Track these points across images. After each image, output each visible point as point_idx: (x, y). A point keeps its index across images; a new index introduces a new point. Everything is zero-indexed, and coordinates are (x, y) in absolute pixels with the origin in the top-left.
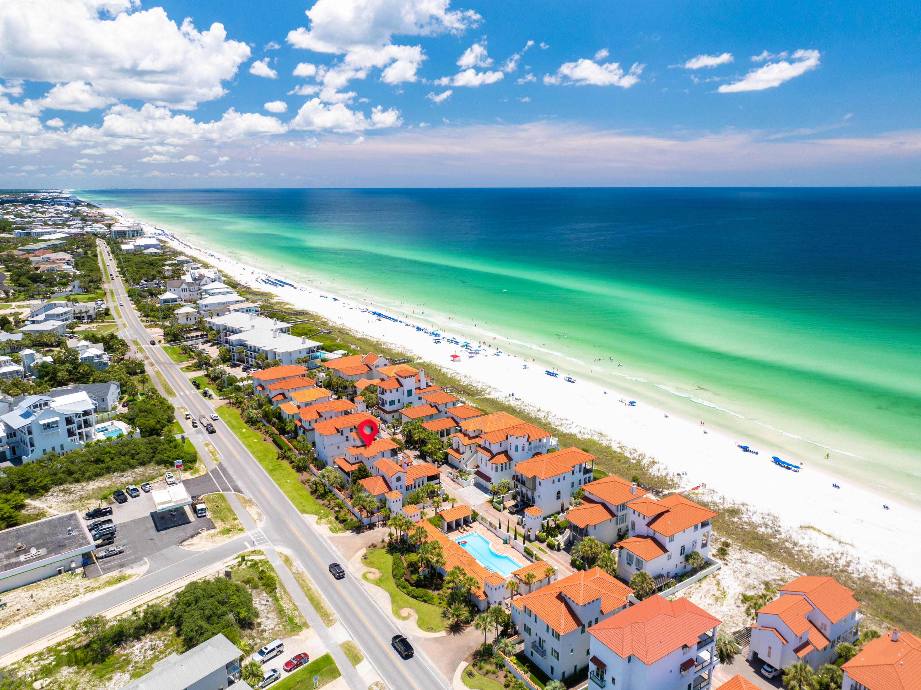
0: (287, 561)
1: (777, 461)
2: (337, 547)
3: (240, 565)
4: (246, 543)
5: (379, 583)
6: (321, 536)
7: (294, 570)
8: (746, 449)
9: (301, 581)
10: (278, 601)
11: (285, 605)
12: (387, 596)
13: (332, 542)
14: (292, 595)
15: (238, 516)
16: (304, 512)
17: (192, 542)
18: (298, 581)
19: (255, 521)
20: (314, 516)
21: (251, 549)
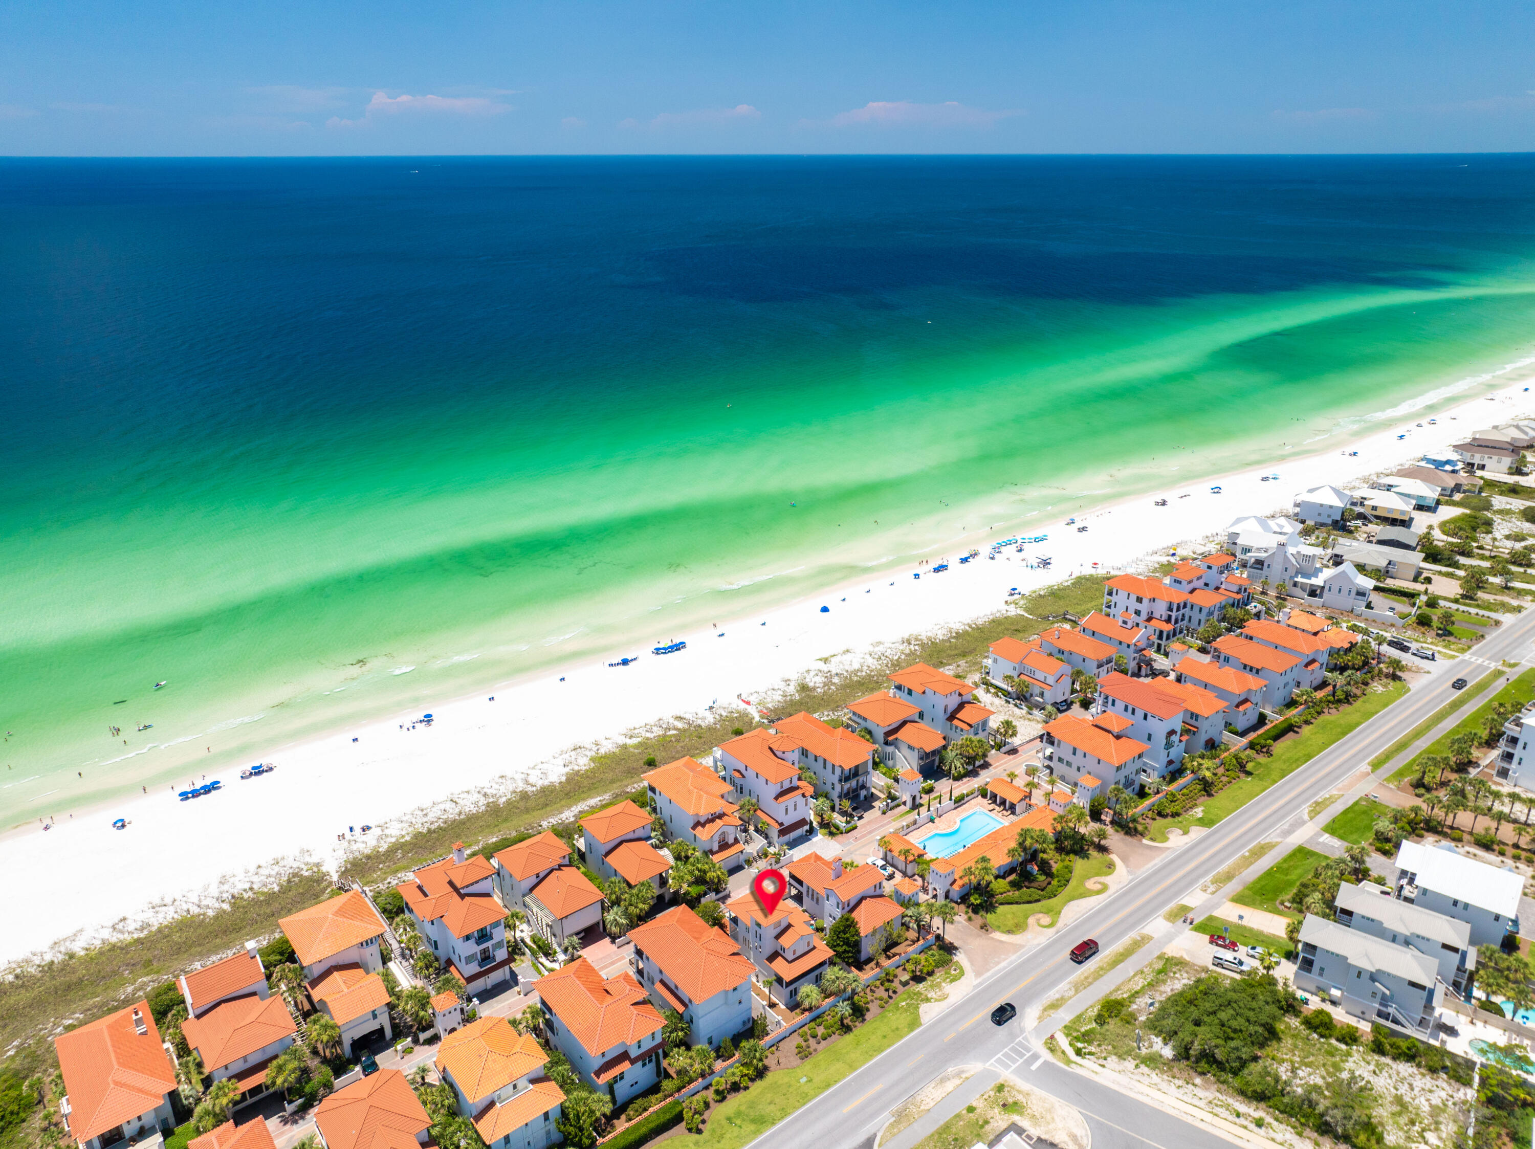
0: (1054, 1006)
1: (657, 651)
2: (998, 963)
3: (1090, 1054)
4: (1034, 1067)
5: (1056, 913)
6: (975, 987)
7: (1072, 993)
8: (625, 662)
9: (1090, 980)
10: (1137, 993)
11: (1139, 983)
12: (1073, 904)
13: (989, 970)
14: (1120, 981)
15: (961, 1108)
16: (915, 1023)
17: (1067, 1139)
18: (1090, 984)
19: (967, 1078)
20: (921, 1010)
21: (1046, 1055)
